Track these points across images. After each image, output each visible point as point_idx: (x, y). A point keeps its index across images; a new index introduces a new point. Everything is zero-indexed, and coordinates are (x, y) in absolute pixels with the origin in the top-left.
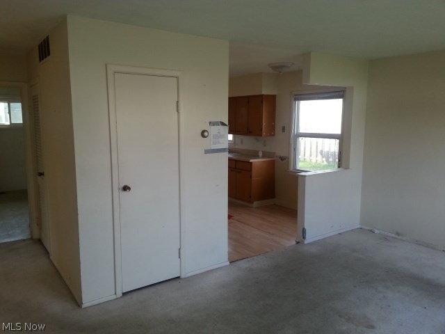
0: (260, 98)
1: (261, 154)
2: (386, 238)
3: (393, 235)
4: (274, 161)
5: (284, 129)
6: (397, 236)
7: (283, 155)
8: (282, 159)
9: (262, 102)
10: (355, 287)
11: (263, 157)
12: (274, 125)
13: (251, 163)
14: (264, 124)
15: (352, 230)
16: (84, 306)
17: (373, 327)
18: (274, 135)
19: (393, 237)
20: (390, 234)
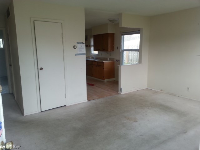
0: (107, 35)
1: (108, 59)
2: (156, 92)
3: (160, 91)
4: (114, 62)
5: (118, 48)
6: (161, 91)
7: (117, 59)
8: (117, 61)
9: (108, 36)
10: (136, 108)
11: (109, 60)
12: (114, 46)
13: (104, 62)
14: (109, 46)
15: (143, 89)
16: (25, 115)
17: (137, 121)
18: (114, 51)
19: (159, 92)
20: (159, 91)
